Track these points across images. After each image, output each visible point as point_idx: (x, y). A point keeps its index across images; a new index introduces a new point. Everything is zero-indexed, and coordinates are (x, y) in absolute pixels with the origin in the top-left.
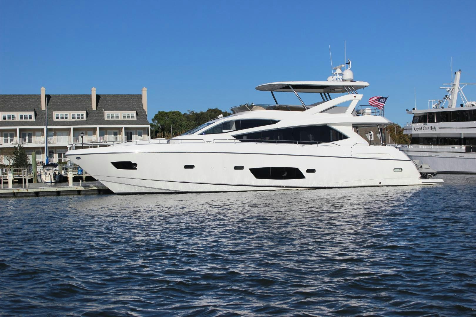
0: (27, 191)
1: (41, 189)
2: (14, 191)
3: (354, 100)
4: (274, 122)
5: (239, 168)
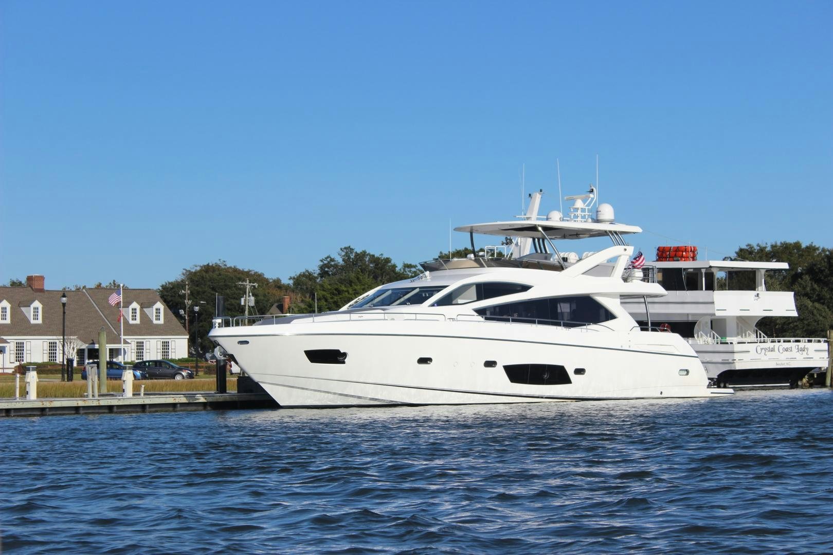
0: (98, 405)
1: (119, 400)
2: (78, 404)
3: (624, 255)
4: (525, 288)
5: (490, 364)
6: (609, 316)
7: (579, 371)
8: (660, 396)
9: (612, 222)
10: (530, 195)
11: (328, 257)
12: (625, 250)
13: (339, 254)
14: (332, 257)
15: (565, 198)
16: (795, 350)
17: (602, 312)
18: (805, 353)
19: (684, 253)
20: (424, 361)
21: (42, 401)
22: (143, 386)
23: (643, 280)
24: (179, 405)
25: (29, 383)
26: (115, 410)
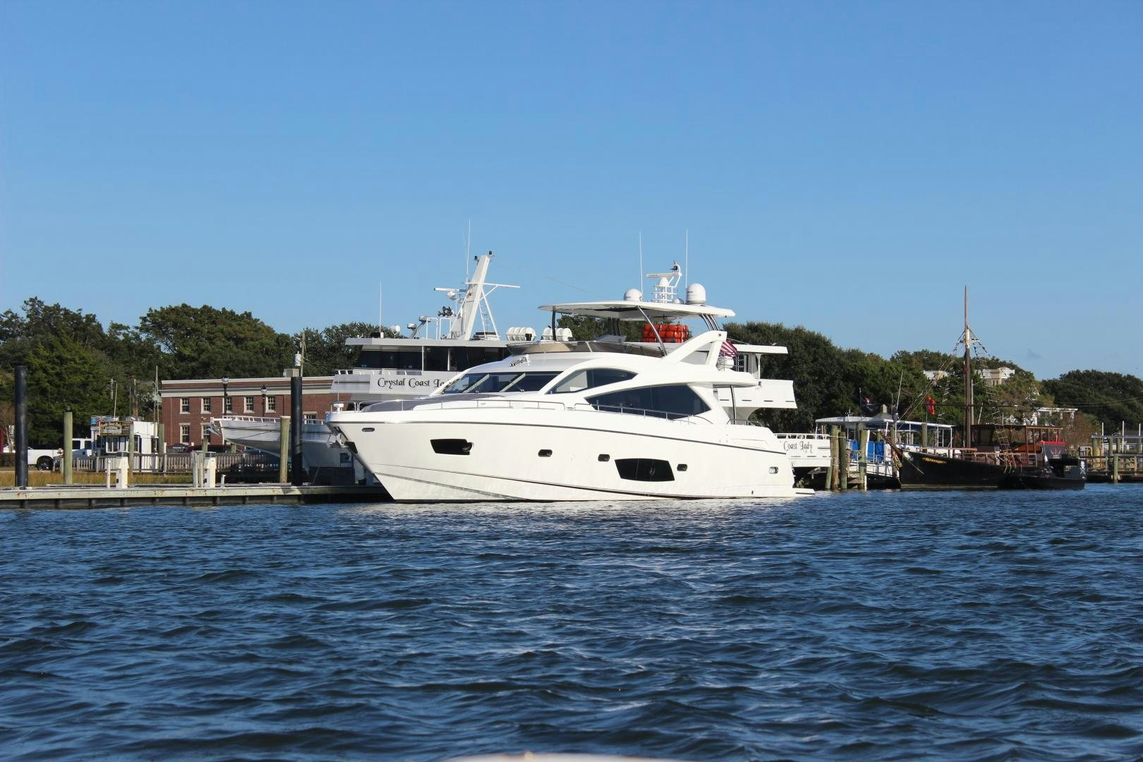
3: (717, 341)
5: (604, 458)
6: (704, 408)
7: (682, 467)
8: (750, 495)
9: (703, 304)
10: (476, 257)
11: (7, 313)
12: (720, 335)
13: (23, 309)
14: (14, 312)
15: (648, 275)
16: (799, 447)
17: (696, 403)
18: (809, 450)
19: (676, 333)
20: (545, 453)
21: (155, 491)
22: (224, 476)
23: (734, 369)
24: (275, 498)
25: (120, 470)
26: (218, 501)
